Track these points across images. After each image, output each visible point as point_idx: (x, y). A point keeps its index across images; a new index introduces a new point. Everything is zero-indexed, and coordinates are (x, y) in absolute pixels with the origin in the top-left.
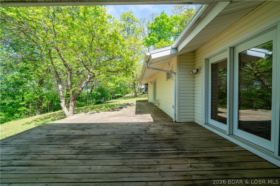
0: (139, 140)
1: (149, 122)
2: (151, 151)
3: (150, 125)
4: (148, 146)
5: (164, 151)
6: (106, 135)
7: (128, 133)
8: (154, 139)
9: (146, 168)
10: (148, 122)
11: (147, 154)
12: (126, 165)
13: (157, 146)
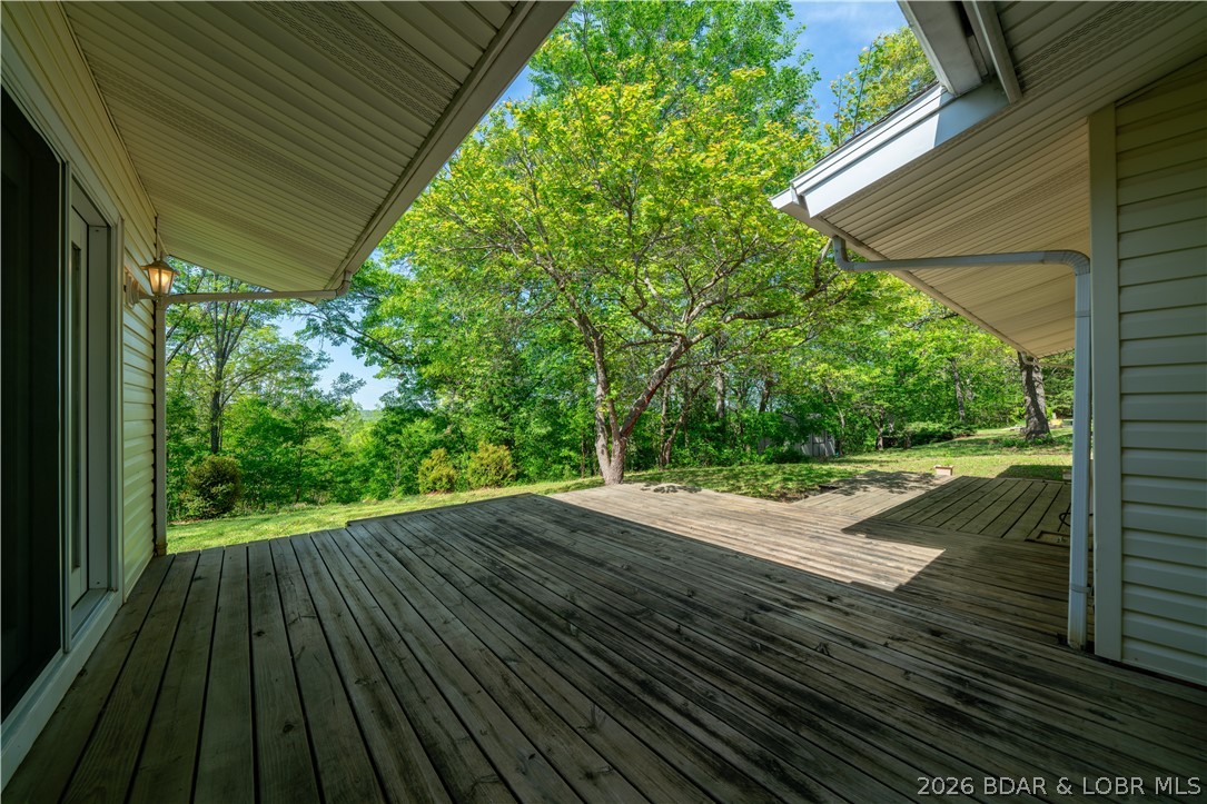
0: (666, 627)
1: (853, 583)
2: (643, 685)
3: (831, 599)
4: (661, 663)
5: (688, 716)
6: (601, 565)
7: (673, 587)
8: (734, 658)
9: (530, 711)
10: (849, 581)
11: (606, 682)
12: (508, 667)
13: (697, 682)
